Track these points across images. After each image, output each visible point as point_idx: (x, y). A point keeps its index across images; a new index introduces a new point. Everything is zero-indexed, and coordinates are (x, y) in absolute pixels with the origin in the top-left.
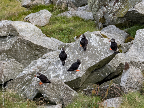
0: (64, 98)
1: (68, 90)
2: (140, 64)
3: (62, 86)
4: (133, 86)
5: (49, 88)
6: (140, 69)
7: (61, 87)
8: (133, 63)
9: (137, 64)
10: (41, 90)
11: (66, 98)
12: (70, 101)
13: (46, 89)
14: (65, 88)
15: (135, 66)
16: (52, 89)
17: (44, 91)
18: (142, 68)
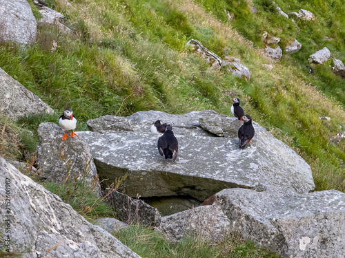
0: (56, 169)
1: (78, 167)
2: (240, 214)
3: (76, 154)
4: (177, 231)
5: (56, 144)
6: (231, 223)
7: (73, 154)
8: (225, 202)
9: (233, 210)
10: (42, 138)
11: (58, 171)
12: (59, 180)
13: (50, 142)
14: (77, 160)
15: (225, 212)
16: (58, 149)
17: (45, 142)
18: (236, 225)
